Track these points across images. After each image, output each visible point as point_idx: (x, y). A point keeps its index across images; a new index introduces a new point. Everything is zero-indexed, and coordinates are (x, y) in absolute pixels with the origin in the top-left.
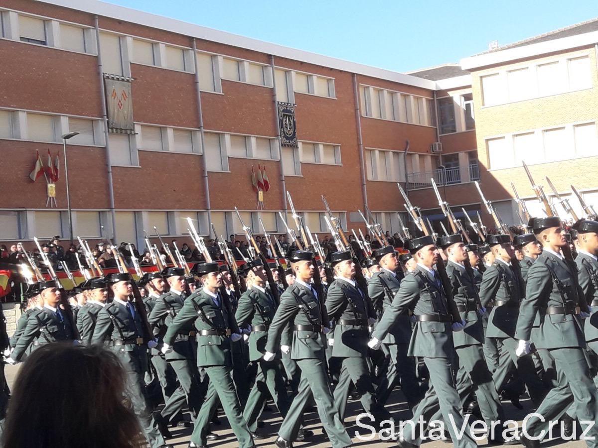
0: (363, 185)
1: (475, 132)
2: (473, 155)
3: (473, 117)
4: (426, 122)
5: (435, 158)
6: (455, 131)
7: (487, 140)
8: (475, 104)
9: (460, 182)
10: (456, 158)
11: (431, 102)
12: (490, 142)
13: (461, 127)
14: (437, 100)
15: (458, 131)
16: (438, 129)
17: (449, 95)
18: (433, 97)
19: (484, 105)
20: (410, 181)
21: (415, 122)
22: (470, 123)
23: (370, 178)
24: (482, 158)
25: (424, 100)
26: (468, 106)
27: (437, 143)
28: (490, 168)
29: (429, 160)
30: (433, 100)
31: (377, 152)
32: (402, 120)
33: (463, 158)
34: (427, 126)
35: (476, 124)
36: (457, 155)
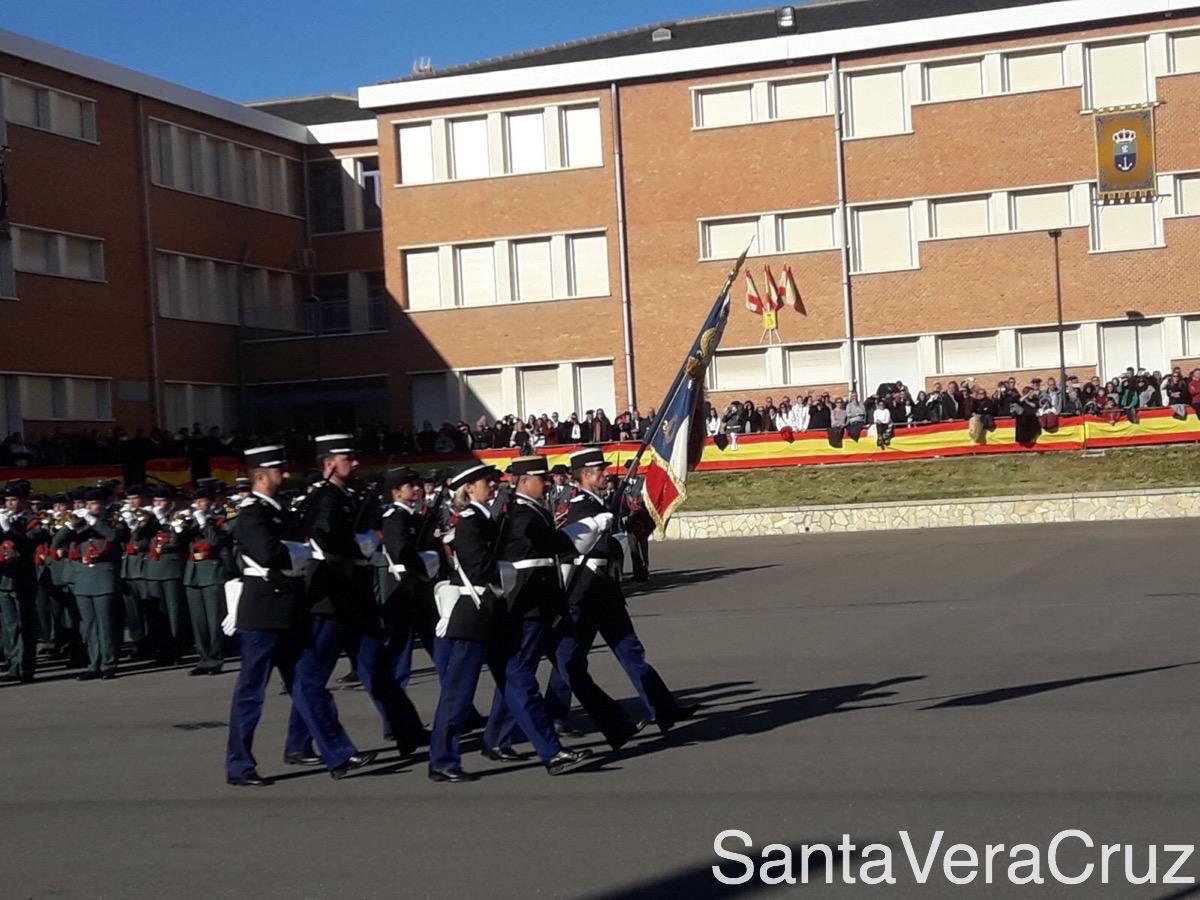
0: (149, 326)
1: (381, 232)
2: (377, 278)
3: (378, 203)
4: (284, 206)
5: (300, 281)
6: (343, 229)
7: (405, 253)
8: (383, 176)
9: (348, 331)
10: (342, 282)
11: (295, 168)
12: (410, 257)
13: (357, 222)
14: (309, 163)
15: (348, 229)
16: (308, 221)
17: (332, 155)
18: (302, 158)
19: (400, 181)
20: (250, 323)
21: (261, 204)
22: (374, 217)
23: (165, 312)
24: (392, 285)
25: (283, 162)
26: (370, 181)
27: (306, 251)
28: (408, 307)
29: (287, 285)
30: (302, 164)
31: (182, 261)
32: (236, 198)
33: (357, 285)
34: (286, 213)
35: (385, 219)
36: (346, 276)
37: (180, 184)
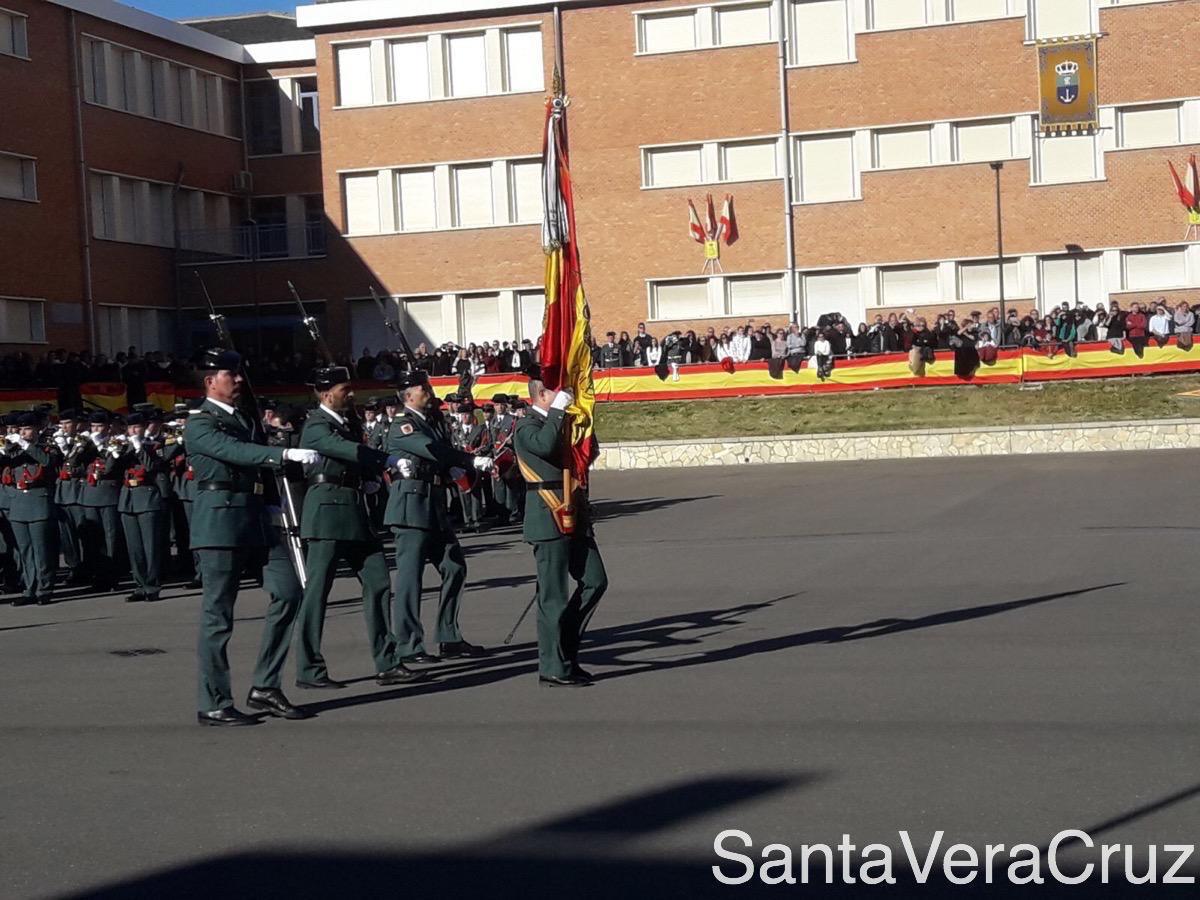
0: (82, 247)
1: (320, 155)
2: (315, 203)
3: (316, 125)
4: (221, 128)
5: (237, 203)
6: (281, 152)
7: (344, 176)
8: (322, 96)
9: (287, 256)
10: (280, 205)
11: (232, 87)
12: (349, 181)
13: (294, 144)
14: (245, 83)
15: (286, 150)
16: (245, 142)
17: (269, 75)
18: (238, 77)
19: (338, 103)
20: (185, 245)
21: (197, 125)
22: (311, 138)
23: (98, 233)
24: (331, 209)
25: (219, 81)
26: (307, 102)
27: (243, 172)
28: (347, 233)
29: (224, 206)
30: (237, 85)
31: (116, 181)
32: (171, 118)
33: (295, 207)
34: (222, 134)
35: (324, 142)
36: (284, 198)
37: (113, 102)
